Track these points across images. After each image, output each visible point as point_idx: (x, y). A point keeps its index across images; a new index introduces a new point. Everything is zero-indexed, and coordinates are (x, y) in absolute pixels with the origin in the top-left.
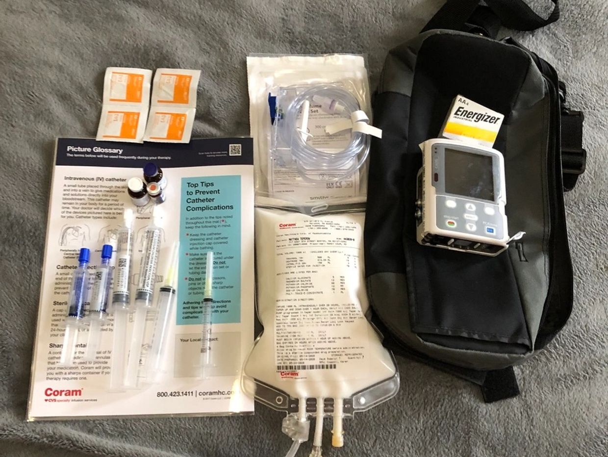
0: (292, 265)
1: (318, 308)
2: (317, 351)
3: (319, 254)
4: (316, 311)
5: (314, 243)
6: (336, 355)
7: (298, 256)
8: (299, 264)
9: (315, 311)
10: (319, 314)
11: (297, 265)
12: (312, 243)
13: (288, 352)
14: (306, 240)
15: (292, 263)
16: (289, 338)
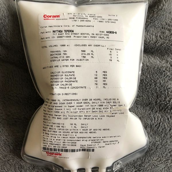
0: (56, 59)
1: (81, 103)
2: (79, 139)
3: (83, 48)
4: (80, 105)
5: (78, 36)
6: (96, 142)
7: (62, 49)
8: (63, 57)
9: (78, 105)
10: (82, 108)
11: (61, 59)
12: (76, 36)
13: (53, 138)
14: (70, 33)
15: (56, 56)
16: (53, 127)
